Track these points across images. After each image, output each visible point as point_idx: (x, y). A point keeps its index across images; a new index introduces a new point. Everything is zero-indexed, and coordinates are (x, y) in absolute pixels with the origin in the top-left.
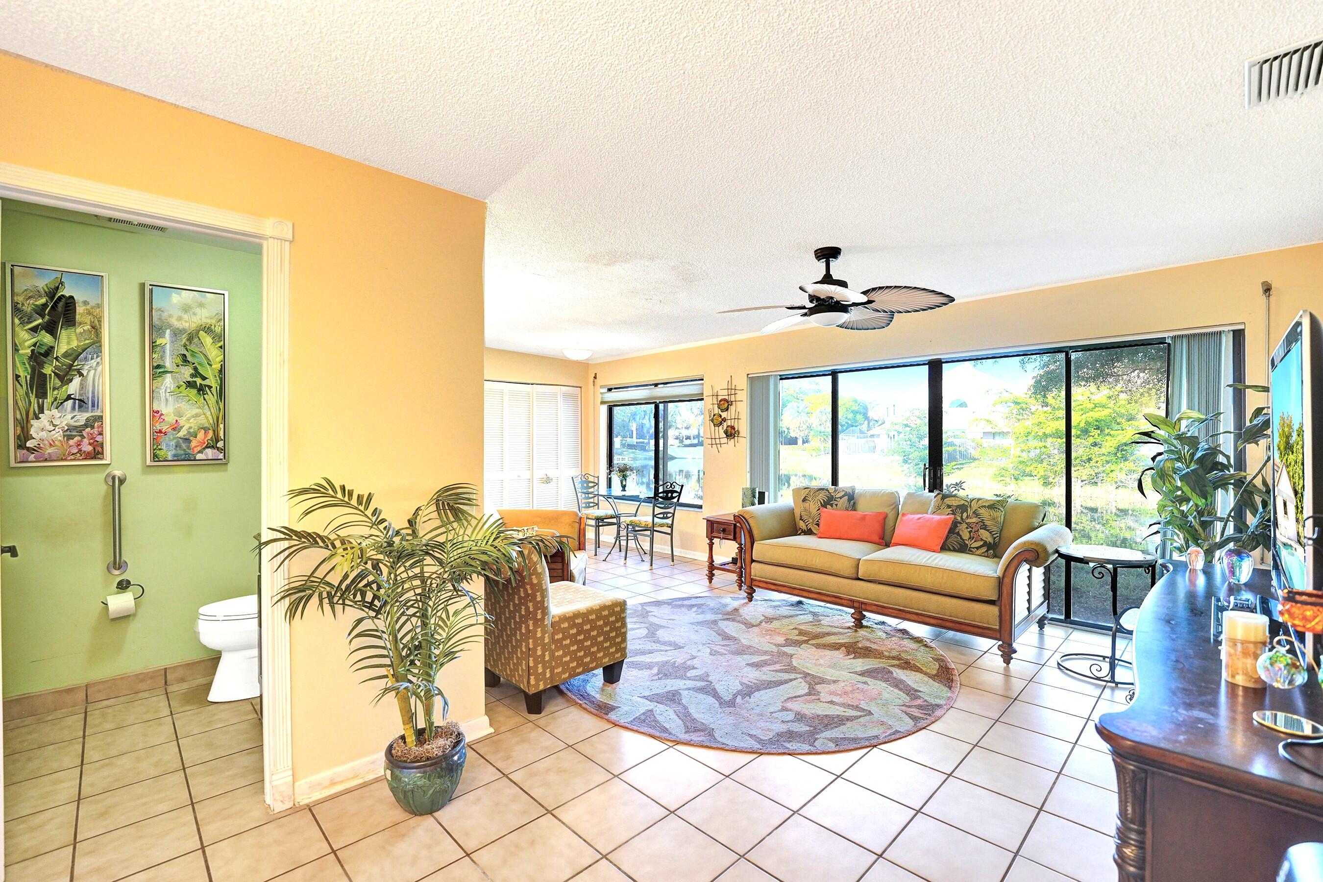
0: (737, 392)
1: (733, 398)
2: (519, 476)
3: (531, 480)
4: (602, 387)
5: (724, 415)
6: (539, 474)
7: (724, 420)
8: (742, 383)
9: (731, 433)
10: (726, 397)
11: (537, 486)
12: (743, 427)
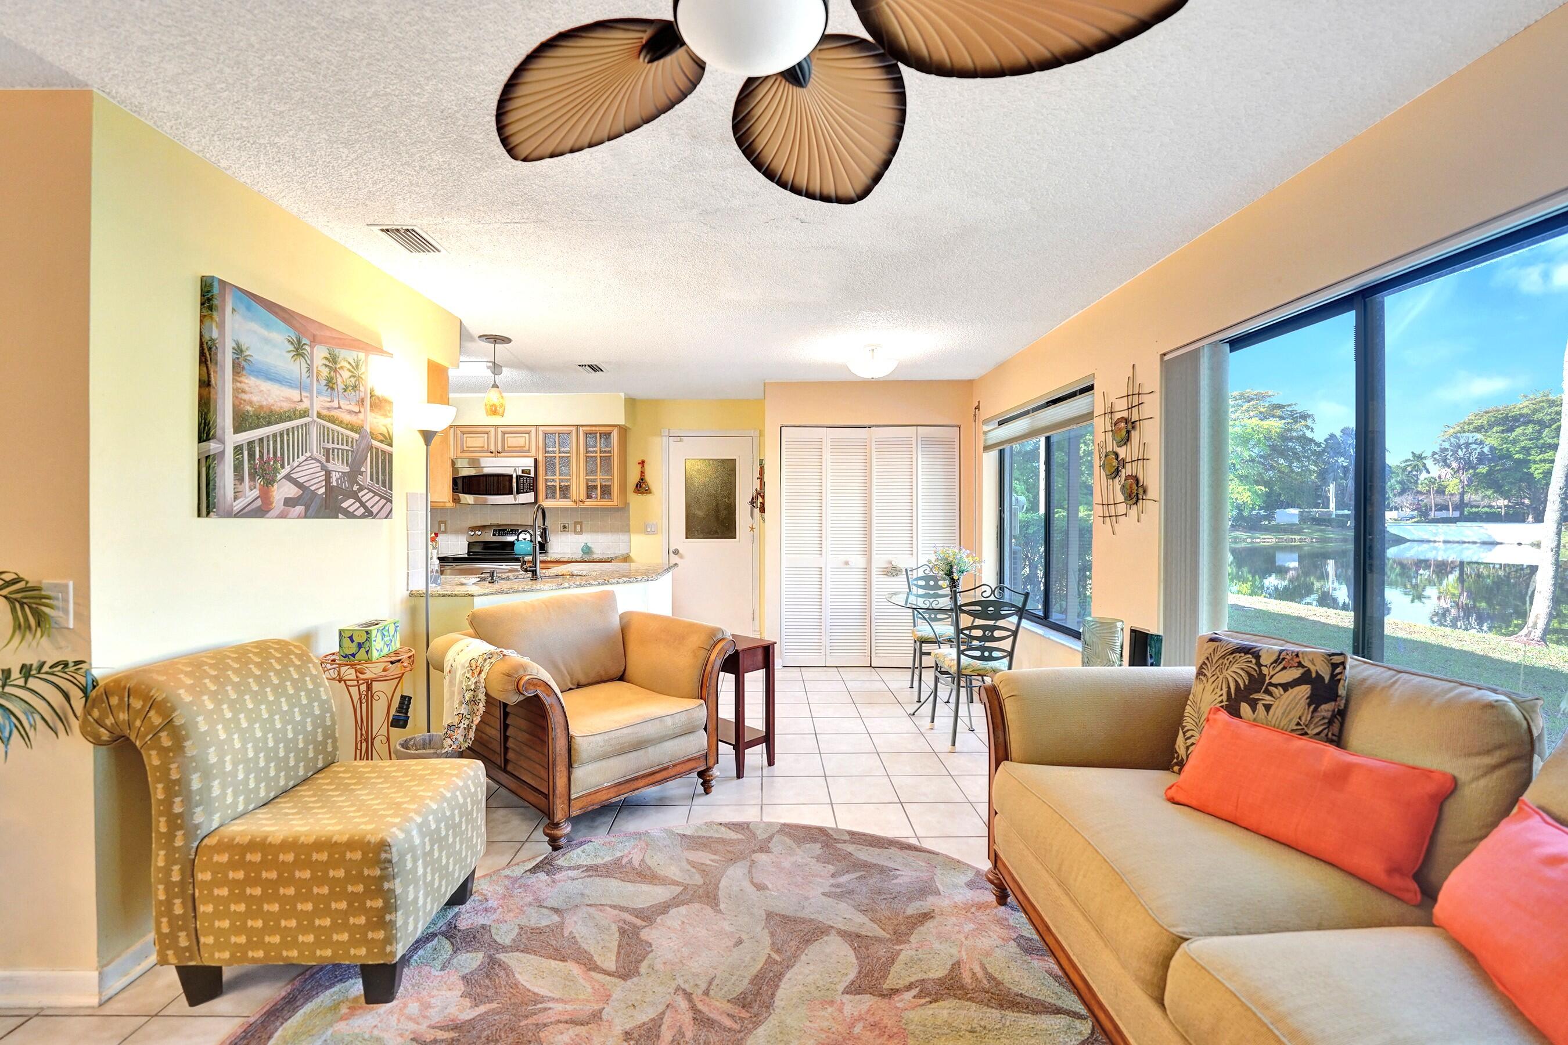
0: (1143, 398)
1: (1135, 417)
2: (847, 563)
3: (867, 570)
4: (986, 422)
5: (1122, 452)
6: (879, 561)
7: (1123, 463)
8: (1151, 379)
9: (1135, 492)
10: (1125, 414)
11: (877, 578)
12: (1153, 477)
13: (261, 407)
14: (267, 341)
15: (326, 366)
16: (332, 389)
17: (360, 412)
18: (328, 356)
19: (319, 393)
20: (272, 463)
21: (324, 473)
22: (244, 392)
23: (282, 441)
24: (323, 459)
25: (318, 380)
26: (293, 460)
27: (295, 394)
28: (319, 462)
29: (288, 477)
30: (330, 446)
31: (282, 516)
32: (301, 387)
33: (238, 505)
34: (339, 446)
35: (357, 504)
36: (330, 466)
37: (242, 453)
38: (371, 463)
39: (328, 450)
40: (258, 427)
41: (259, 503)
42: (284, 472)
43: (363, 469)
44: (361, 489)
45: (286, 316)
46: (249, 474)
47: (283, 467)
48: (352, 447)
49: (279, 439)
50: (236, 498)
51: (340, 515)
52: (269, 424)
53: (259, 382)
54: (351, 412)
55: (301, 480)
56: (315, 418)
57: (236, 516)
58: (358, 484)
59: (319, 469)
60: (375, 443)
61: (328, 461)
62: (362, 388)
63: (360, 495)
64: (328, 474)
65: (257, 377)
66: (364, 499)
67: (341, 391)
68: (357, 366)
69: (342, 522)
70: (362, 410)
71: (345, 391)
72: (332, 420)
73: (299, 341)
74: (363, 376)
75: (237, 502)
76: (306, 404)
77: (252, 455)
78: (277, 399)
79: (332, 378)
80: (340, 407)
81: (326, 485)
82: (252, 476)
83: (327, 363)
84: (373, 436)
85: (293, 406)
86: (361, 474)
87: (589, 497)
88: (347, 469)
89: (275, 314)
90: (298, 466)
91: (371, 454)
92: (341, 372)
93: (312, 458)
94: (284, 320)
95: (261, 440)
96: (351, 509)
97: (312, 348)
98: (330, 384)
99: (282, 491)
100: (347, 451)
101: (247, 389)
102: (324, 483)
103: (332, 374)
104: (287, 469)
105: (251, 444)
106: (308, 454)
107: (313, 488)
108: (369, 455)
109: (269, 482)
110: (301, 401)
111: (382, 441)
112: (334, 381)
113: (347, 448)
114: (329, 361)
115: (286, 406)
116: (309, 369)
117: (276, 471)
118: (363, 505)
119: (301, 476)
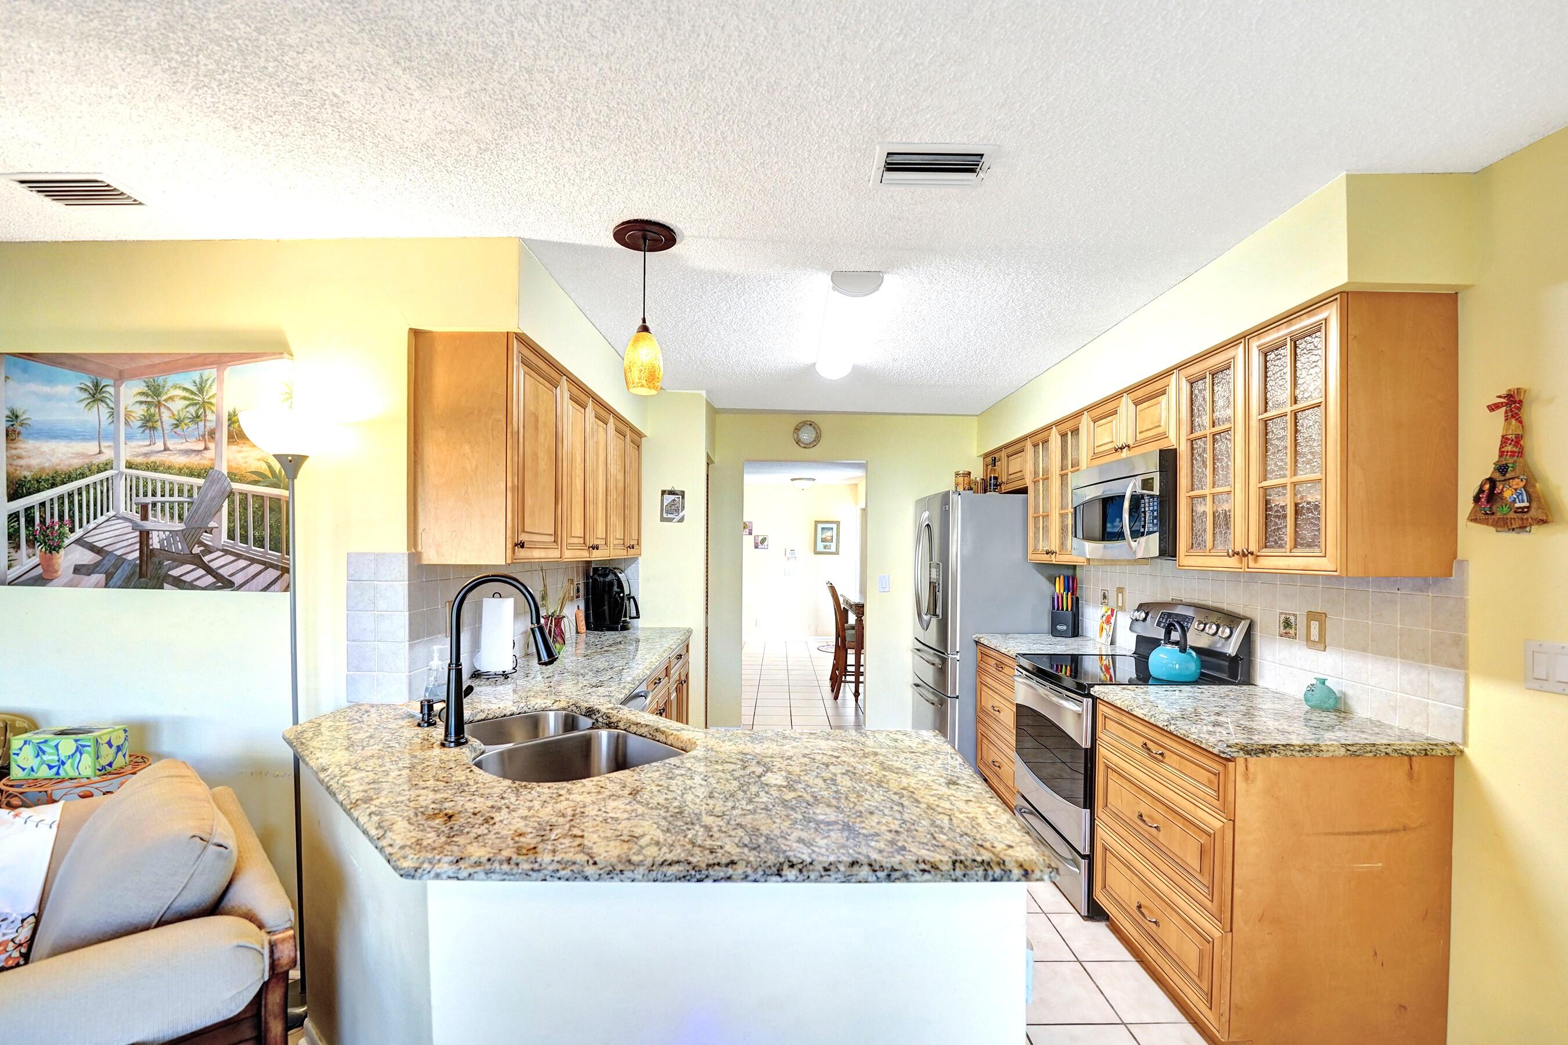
13: (42, 469)
14: (48, 398)
15: (141, 403)
16: (153, 428)
17: (206, 448)
18: (146, 389)
19: (129, 438)
20: (57, 527)
21: (138, 533)
22: (19, 457)
23: (71, 503)
24: (137, 518)
25: (127, 423)
26: (88, 522)
27: (92, 447)
28: (130, 521)
29: (79, 541)
30: (149, 499)
31: (70, 584)
32: (99, 436)
33: (12, 574)
34: (167, 498)
35: (201, 572)
36: (147, 525)
37: (18, 520)
38: (231, 514)
39: (144, 508)
40: (38, 491)
41: (39, 570)
42: (73, 537)
43: (212, 524)
44: (208, 550)
45: (77, 362)
46: (27, 541)
47: (72, 530)
48: (191, 496)
49: (66, 501)
50: (10, 567)
51: (165, 585)
52: (53, 485)
53: (38, 444)
54: (187, 452)
55: (99, 544)
56: (123, 468)
57: (9, 584)
58: (201, 544)
59: (130, 529)
60: (236, 486)
61: (145, 518)
62: (211, 417)
63: (206, 559)
64: (145, 536)
65: (37, 439)
66: (214, 565)
67: (167, 427)
68: (201, 390)
69: (169, 594)
70: (212, 445)
71: (177, 426)
72: (154, 467)
73: (96, 385)
74: (213, 401)
75: (12, 570)
76: (108, 454)
77: (30, 521)
78: (64, 458)
79: (152, 416)
80: (166, 449)
81: (141, 550)
82: (31, 543)
83: (143, 399)
84: (233, 476)
85: (87, 461)
86: (210, 531)
87: (1270, 536)
88: (179, 526)
89: (61, 365)
90: (95, 528)
91: (232, 503)
92: (169, 404)
93: (116, 517)
94: (73, 368)
95: (43, 504)
96: (188, 578)
97: (117, 387)
98: (149, 424)
99: (71, 556)
100: (181, 504)
101: (24, 454)
102: (137, 546)
103: (152, 410)
104: (79, 533)
105: (29, 510)
106: (111, 513)
107: (118, 553)
108: (226, 504)
109: (54, 548)
110: (100, 452)
111: (255, 483)
112: (157, 417)
113: (181, 499)
114: (147, 395)
115: (77, 462)
116: (113, 413)
117: (62, 536)
118: (210, 571)
119: (99, 539)
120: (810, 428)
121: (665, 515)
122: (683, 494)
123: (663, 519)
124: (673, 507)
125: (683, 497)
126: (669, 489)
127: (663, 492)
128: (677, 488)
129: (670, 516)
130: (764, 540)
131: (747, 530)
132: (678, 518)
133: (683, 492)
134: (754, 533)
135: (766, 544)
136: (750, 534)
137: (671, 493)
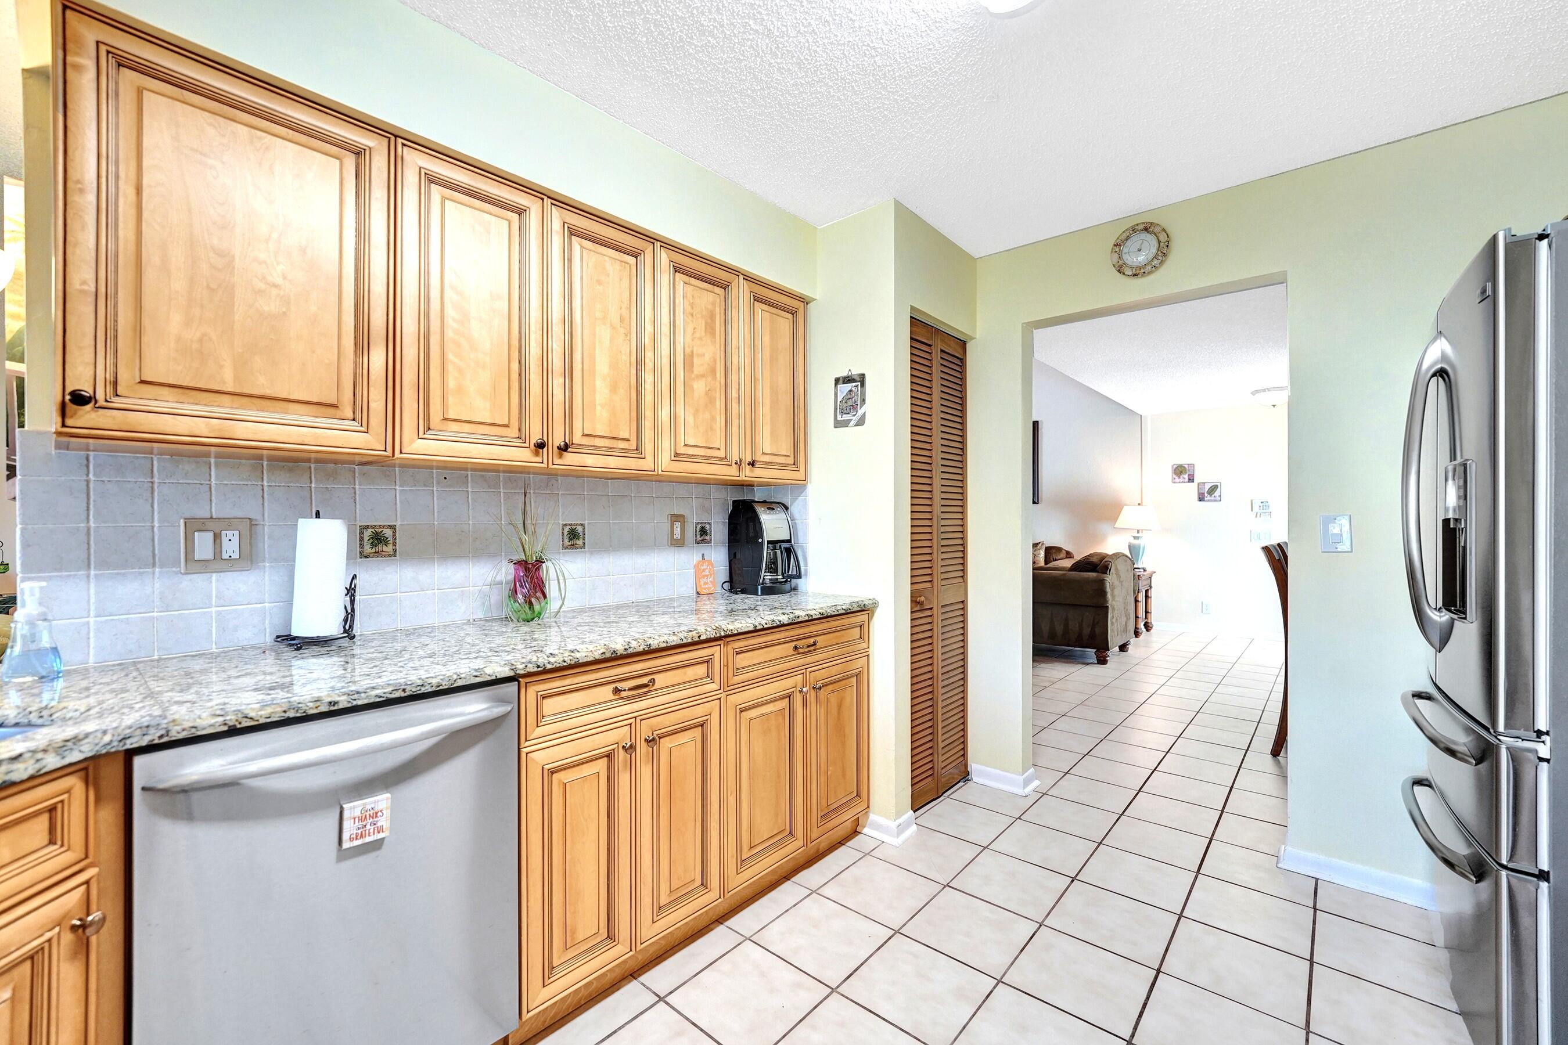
120: (1144, 235)
121: (839, 418)
122: (862, 379)
123: (838, 424)
124: (850, 403)
125: (863, 384)
126: (845, 374)
127: (837, 381)
128: (856, 371)
129: (846, 417)
130: (1213, 489)
131: (1186, 476)
132: (855, 419)
133: (863, 376)
134: (1197, 480)
135: (1217, 493)
136: (1191, 480)
137: (848, 380)
